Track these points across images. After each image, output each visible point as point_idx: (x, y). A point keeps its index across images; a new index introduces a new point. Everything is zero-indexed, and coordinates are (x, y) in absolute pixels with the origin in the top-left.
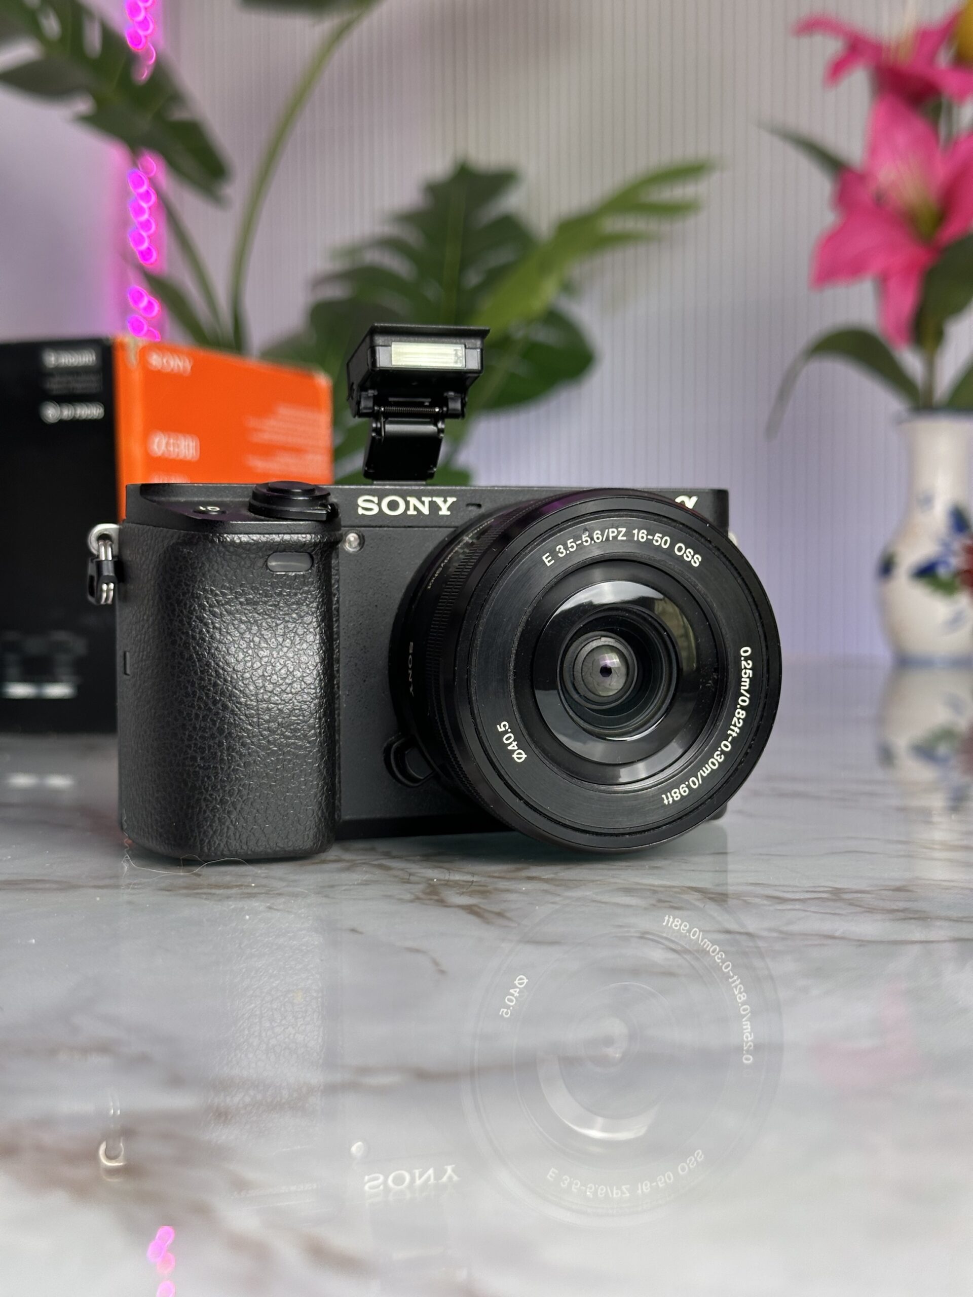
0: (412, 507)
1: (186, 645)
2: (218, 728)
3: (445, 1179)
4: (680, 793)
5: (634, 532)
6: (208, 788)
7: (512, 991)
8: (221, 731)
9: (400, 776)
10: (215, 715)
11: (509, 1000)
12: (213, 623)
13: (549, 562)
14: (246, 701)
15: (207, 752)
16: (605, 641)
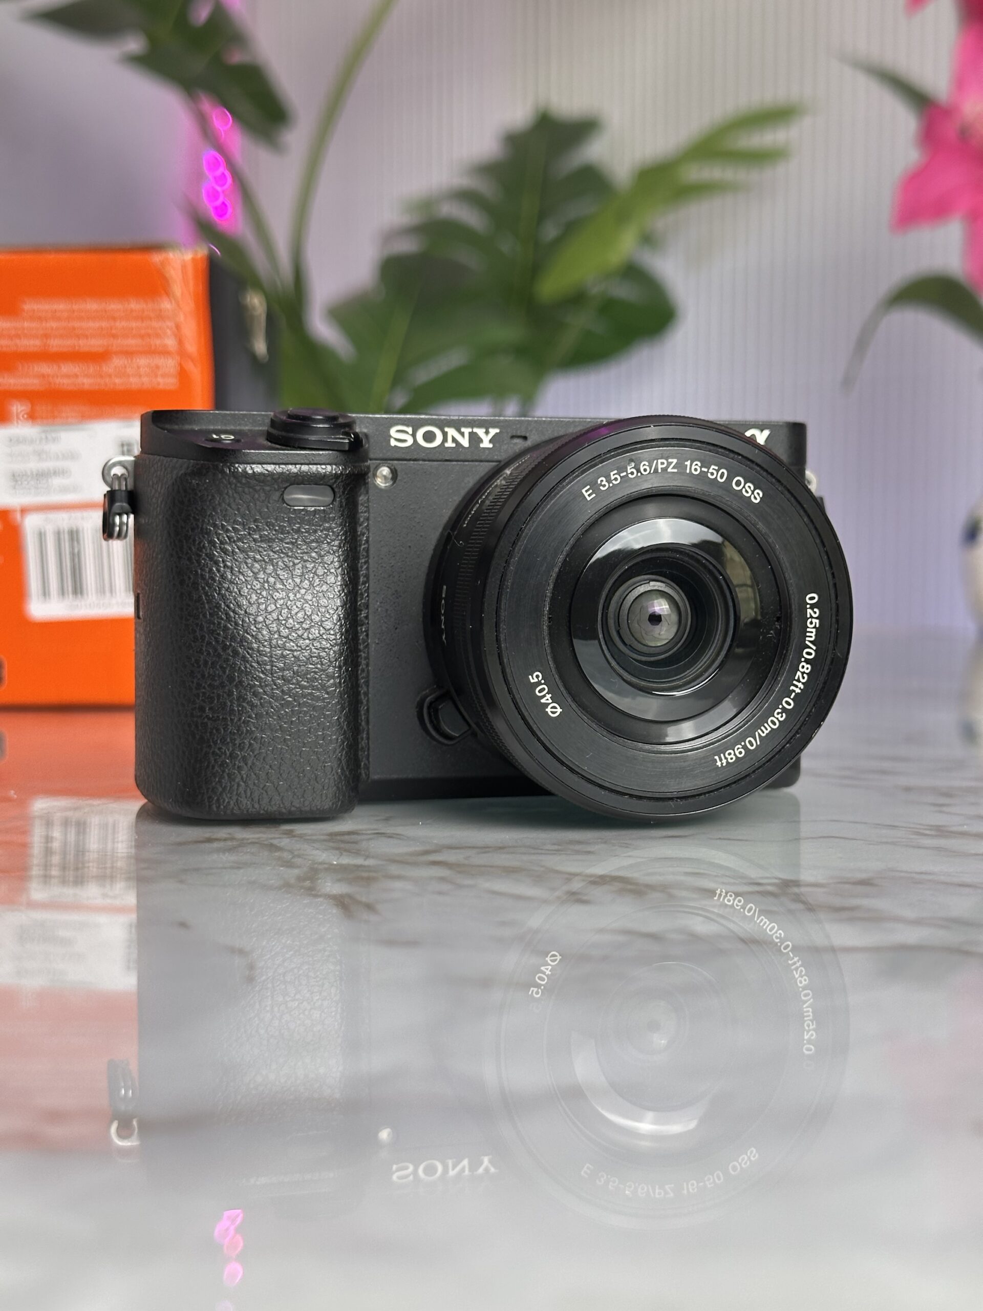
0: (450, 439)
1: (195, 585)
2: (228, 676)
3: (481, 1170)
4: (735, 754)
5: (686, 463)
6: (217, 740)
7: (543, 968)
8: (231, 679)
9: (434, 733)
10: (224, 661)
11: (540, 978)
12: (223, 561)
13: (589, 495)
14: (259, 647)
15: (216, 702)
16: (654, 586)
